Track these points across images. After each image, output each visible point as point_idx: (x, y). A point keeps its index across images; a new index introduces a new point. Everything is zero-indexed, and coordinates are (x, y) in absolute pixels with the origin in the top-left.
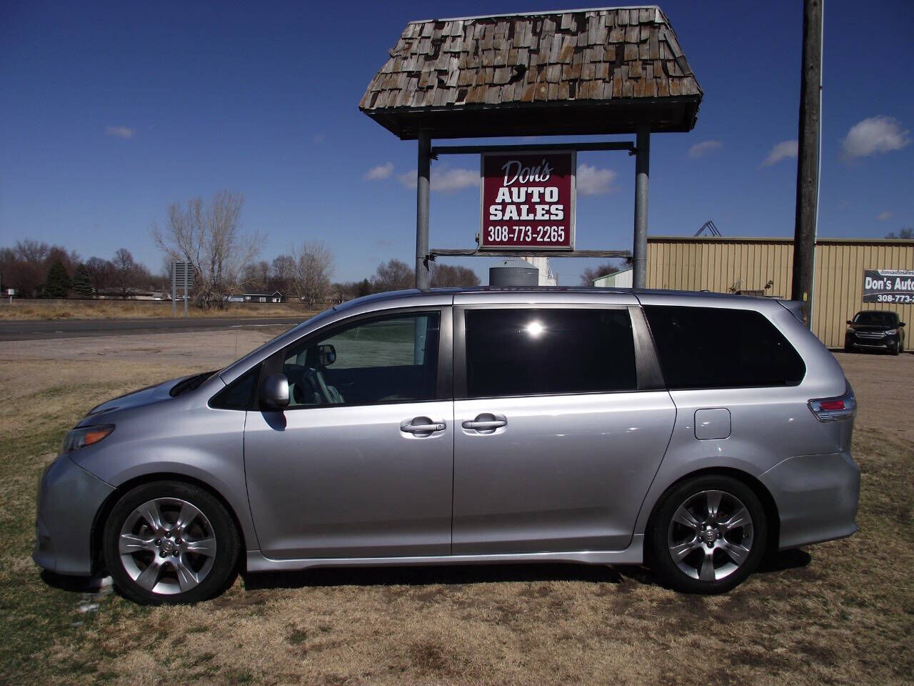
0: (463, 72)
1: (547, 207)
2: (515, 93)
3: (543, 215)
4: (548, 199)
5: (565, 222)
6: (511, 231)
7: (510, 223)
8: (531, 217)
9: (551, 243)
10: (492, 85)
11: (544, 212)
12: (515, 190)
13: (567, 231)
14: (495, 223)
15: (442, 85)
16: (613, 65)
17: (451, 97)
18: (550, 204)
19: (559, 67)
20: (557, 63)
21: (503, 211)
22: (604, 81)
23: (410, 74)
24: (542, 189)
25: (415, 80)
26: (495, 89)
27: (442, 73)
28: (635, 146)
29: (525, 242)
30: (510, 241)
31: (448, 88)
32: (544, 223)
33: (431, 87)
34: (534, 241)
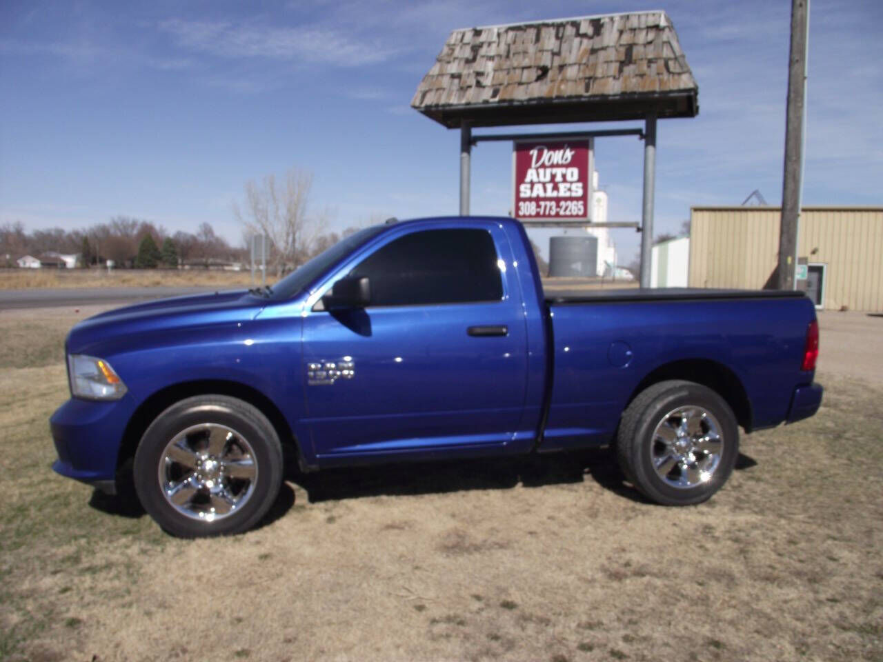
0: (497, 73)
1: (568, 185)
2: (539, 90)
3: (565, 192)
4: (569, 178)
5: (584, 198)
6: (538, 206)
7: (537, 200)
8: (555, 194)
9: (571, 216)
10: (520, 84)
11: (566, 190)
12: (541, 171)
13: (585, 206)
14: (525, 200)
15: (479, 84)
16: (623, 64)
17: (486, 95)
18: (571, 183)
19: (576, 67)
20: (575, 64)
21: (532, 189)
22: (614, 78)
23: (453, 76)
24: (563, 170)
25: (456, 81)
26: (522, 87)
27: (479, 74)
28: (644, 132)
29: (549, 216)
30: (538, 215)
31: (484, 87)
32: (566, 199)
33: (470, 87)
34: (557, 215)
